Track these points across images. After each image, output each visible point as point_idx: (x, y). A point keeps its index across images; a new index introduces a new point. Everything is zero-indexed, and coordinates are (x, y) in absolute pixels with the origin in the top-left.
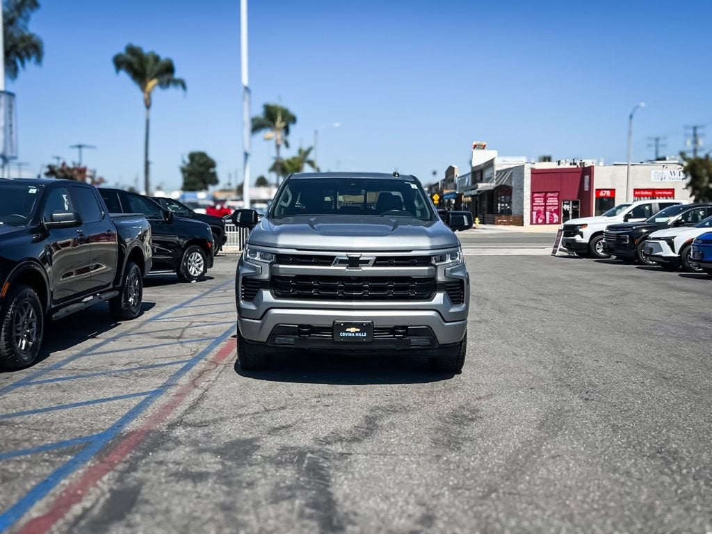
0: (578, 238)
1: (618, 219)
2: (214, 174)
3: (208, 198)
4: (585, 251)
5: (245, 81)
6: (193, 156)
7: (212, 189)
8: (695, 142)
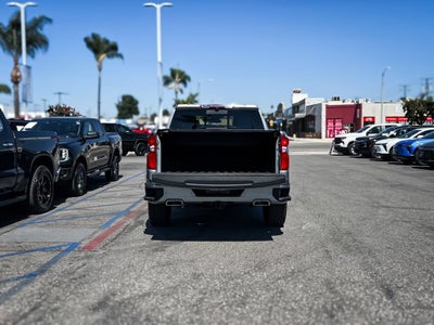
0: (341, 144)
1: (363, 134)
2: (137, 109)
3: (133, 123)
4: (345, 152)
5: (159, 59)
6: (124, 98)
7: (135, 117)
8: (427, 88)
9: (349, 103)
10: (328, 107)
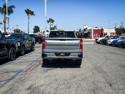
0: (98, 41)
1: (104, 38)
2: (39, 30)
3: (38, 34)
5: (46, 16)
6: (35, 27)
9: (100, 29)
10: (94, 30)
